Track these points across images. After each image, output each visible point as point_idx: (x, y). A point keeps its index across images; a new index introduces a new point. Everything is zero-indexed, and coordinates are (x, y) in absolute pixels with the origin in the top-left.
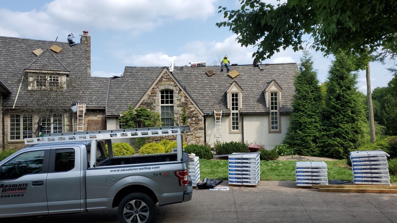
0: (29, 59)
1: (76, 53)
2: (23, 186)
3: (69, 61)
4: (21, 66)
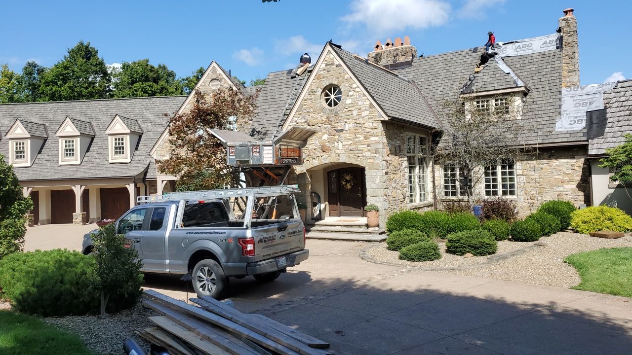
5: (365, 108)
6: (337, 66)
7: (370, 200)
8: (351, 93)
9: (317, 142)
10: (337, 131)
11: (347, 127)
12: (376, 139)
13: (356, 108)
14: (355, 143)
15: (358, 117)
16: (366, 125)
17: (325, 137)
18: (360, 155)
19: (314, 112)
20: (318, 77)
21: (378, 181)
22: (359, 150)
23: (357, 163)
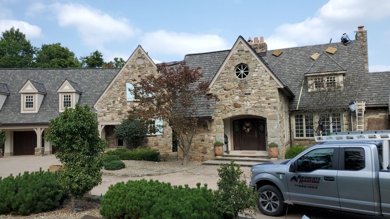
0: (308, 64)
1: (351, 51)
2: (316, 180)
3: (344, 61)
4: (302, 71)
5: (266, 80)
6: (246, 52)
7: (270, 140)
8: (256, 70)
9: (231, 101)
10: (246, 94)
11: (253, 92)
12: (275, 100)
13: (260, 80)
14: (259, 102)
15: (261, 85)
16: (267, 91)
17: (237, 98)
18: (263, 110)
19: (229, 81)
20: (232, 59)
21: (276, 127)
22: (262, 107)
23: (261, 115)
